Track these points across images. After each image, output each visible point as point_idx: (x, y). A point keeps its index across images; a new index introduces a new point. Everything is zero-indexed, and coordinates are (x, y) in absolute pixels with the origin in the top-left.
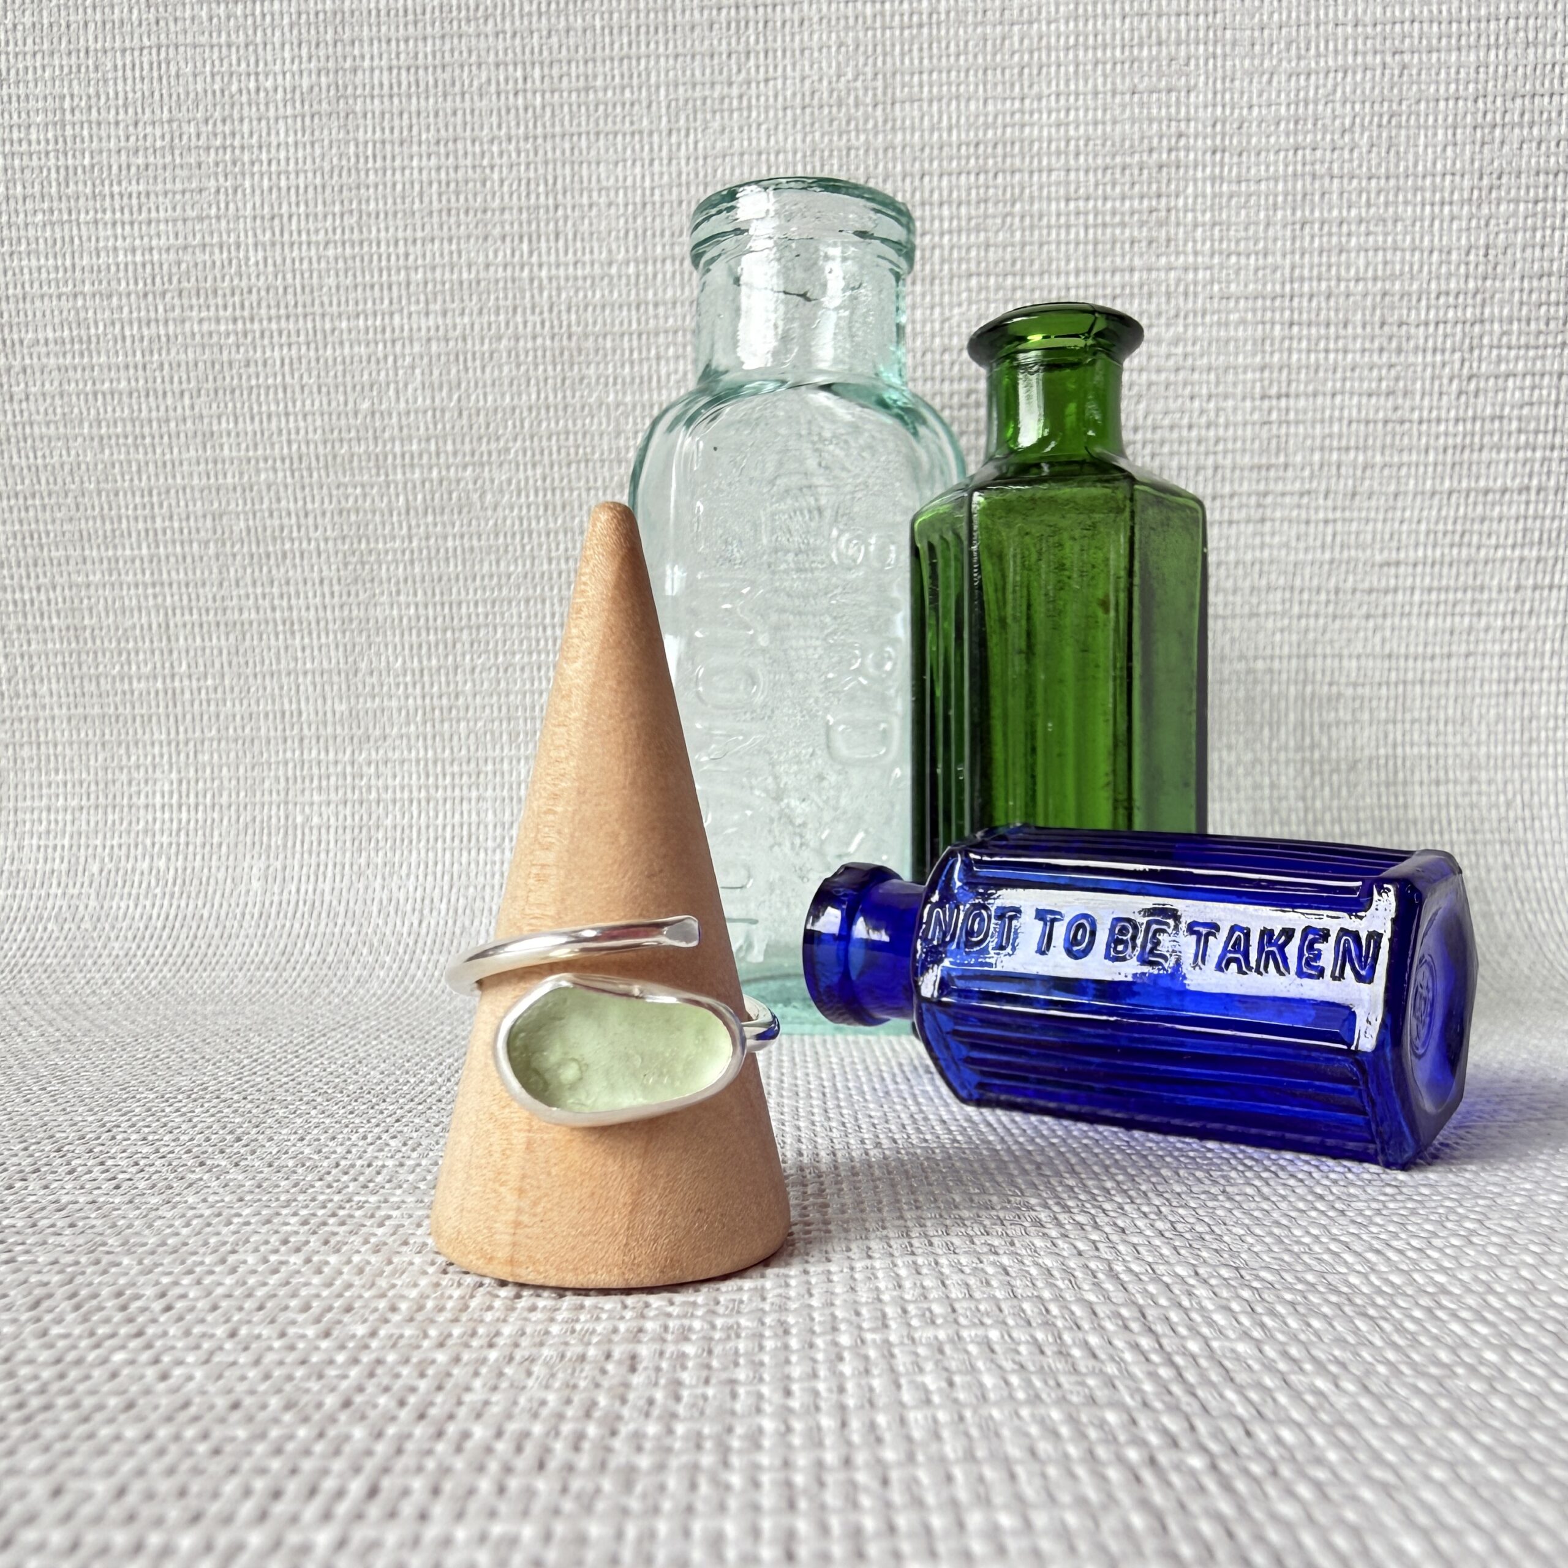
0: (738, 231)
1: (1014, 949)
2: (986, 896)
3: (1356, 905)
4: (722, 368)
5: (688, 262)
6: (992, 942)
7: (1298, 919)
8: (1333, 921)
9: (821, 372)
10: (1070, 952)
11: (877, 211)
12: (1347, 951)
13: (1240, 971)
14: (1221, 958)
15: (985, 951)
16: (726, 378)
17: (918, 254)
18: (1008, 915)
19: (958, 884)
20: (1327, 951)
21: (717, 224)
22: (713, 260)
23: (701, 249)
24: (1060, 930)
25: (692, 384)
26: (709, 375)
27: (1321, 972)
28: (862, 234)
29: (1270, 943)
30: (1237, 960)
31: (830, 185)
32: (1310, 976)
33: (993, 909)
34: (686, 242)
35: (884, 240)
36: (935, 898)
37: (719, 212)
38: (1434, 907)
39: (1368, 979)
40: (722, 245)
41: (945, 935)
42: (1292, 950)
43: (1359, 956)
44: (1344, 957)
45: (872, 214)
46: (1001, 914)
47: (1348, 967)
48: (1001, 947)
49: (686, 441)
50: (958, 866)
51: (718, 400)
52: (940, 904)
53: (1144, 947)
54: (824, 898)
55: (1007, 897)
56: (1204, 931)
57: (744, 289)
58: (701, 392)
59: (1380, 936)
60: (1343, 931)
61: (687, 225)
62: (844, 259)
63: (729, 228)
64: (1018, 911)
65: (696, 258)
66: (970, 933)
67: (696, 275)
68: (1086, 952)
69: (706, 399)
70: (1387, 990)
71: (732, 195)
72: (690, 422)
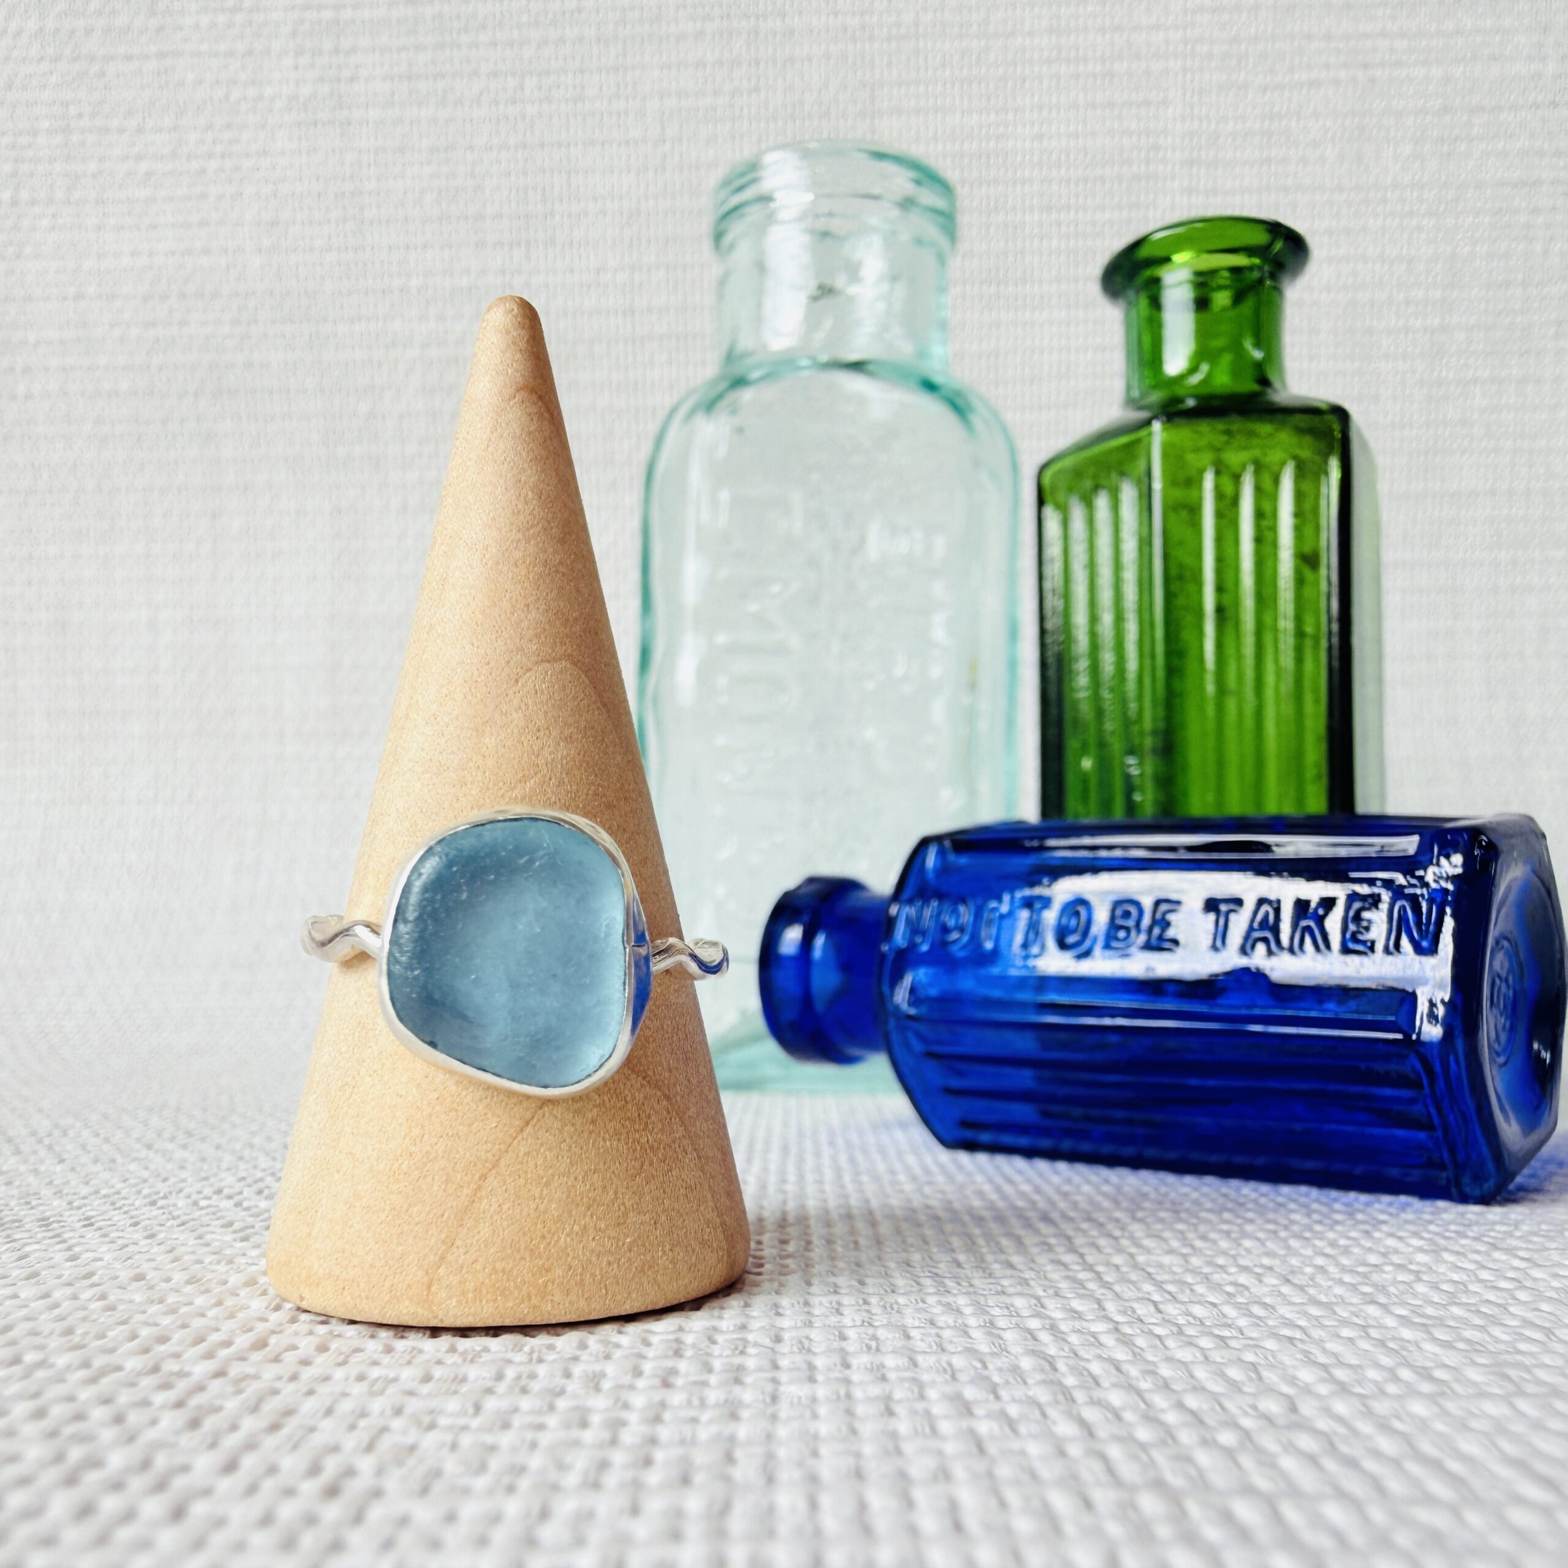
10: (1062, 945)
12: (1402, 920)
13: (1270, 953)
14: (1247, 937)
20: (1378, 923)
27: (1372, 949)
29: (1305, 916)
30: (1265, 940)
32: (1359, 953)
39: (1433, 950)
42: (1333, 923)
43: (1419, 923)
44: (1399, 926)
47: (1405, 941)
53: (1150, 931)
54: (782, 914)
56: (1223, 907)
66: (946, 930)
70: (1457, 963)
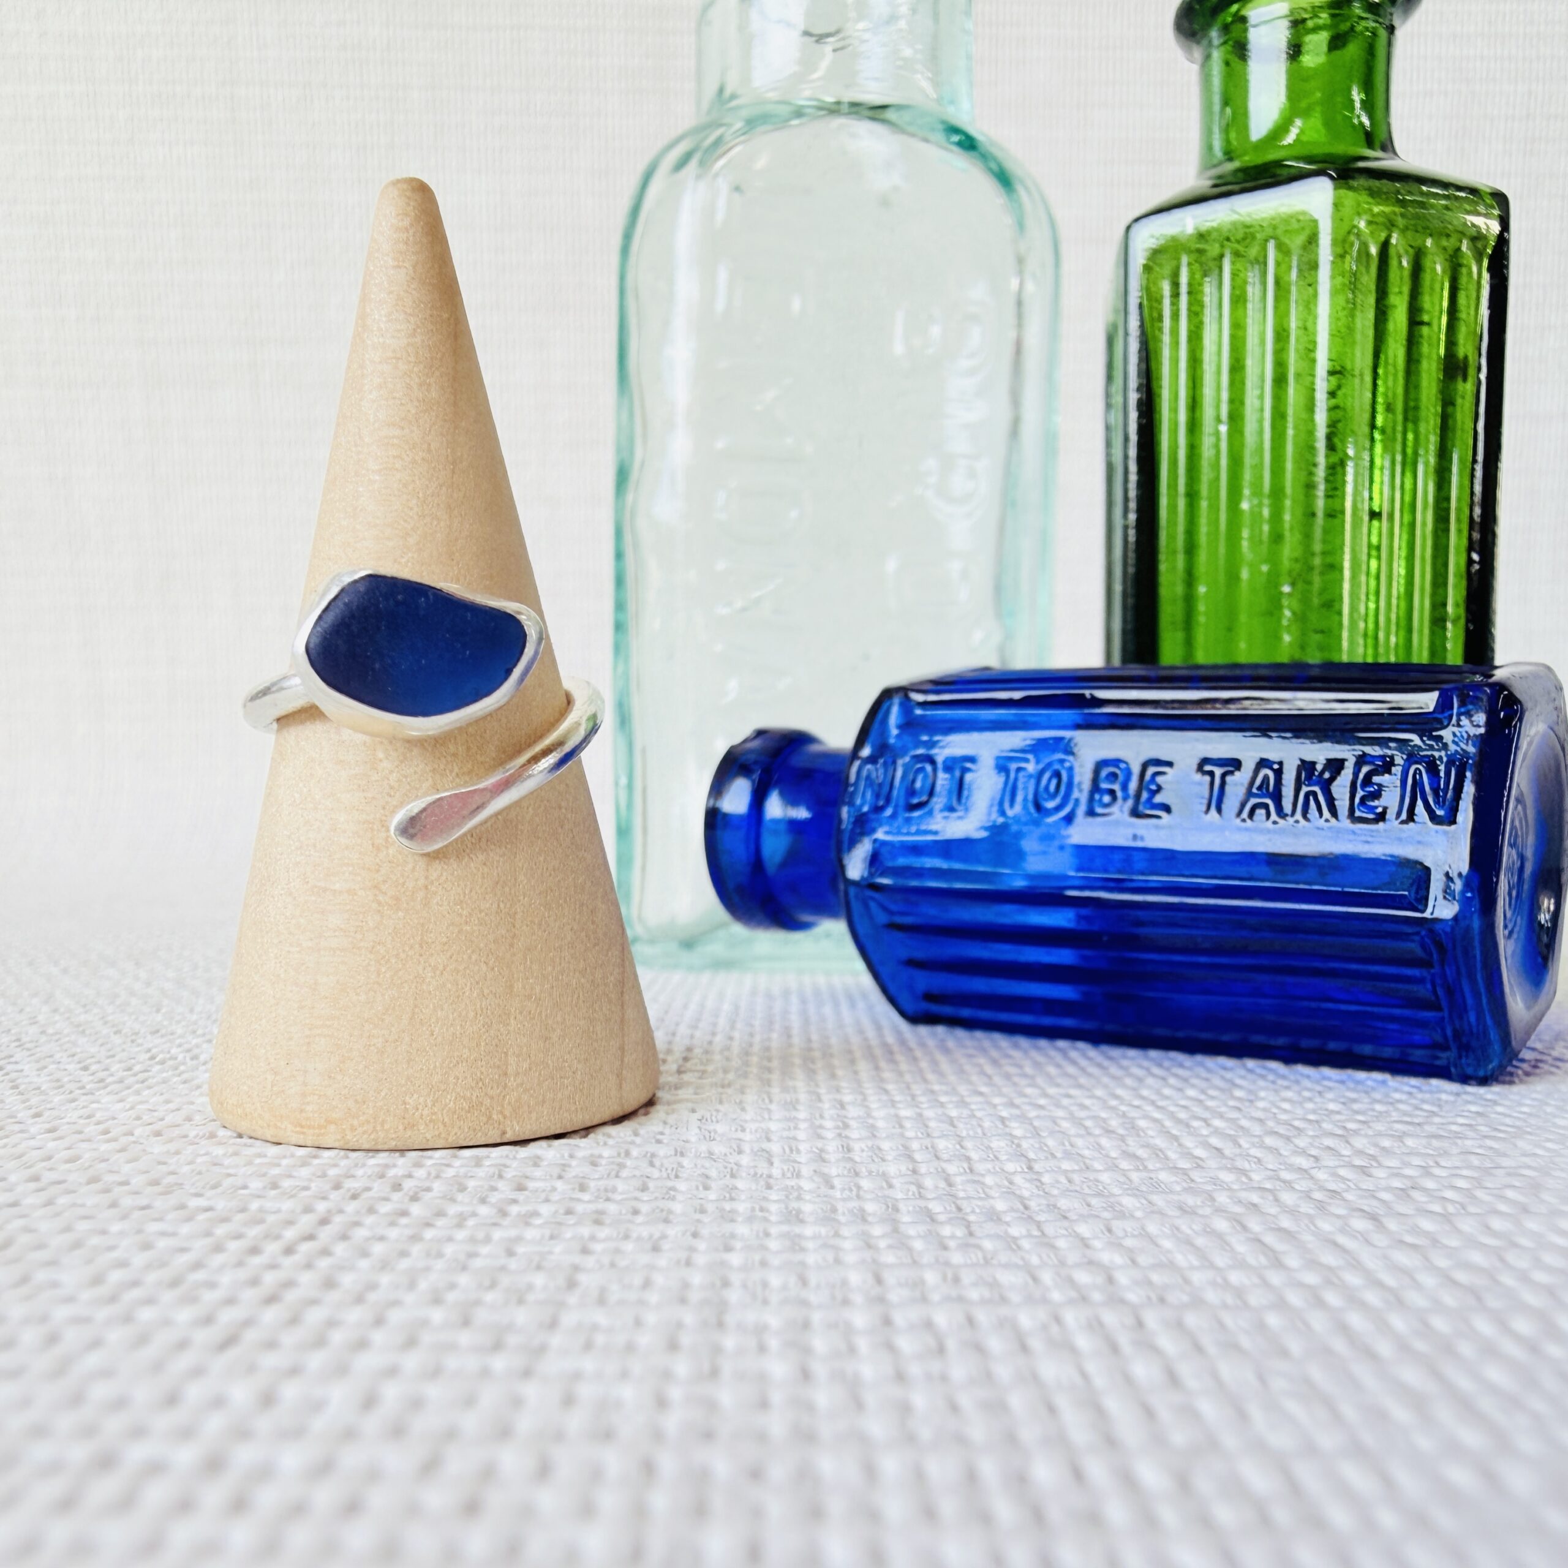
1: (967, 810)
2: (932, 744)
6: (938, 802)
15: (930, 813)
18: (960, 766)
19: (894, 732)
33: (940, 760)
36: (866, 752)
48: (951, 809)
64: (972, 759)
66: (911, 792)
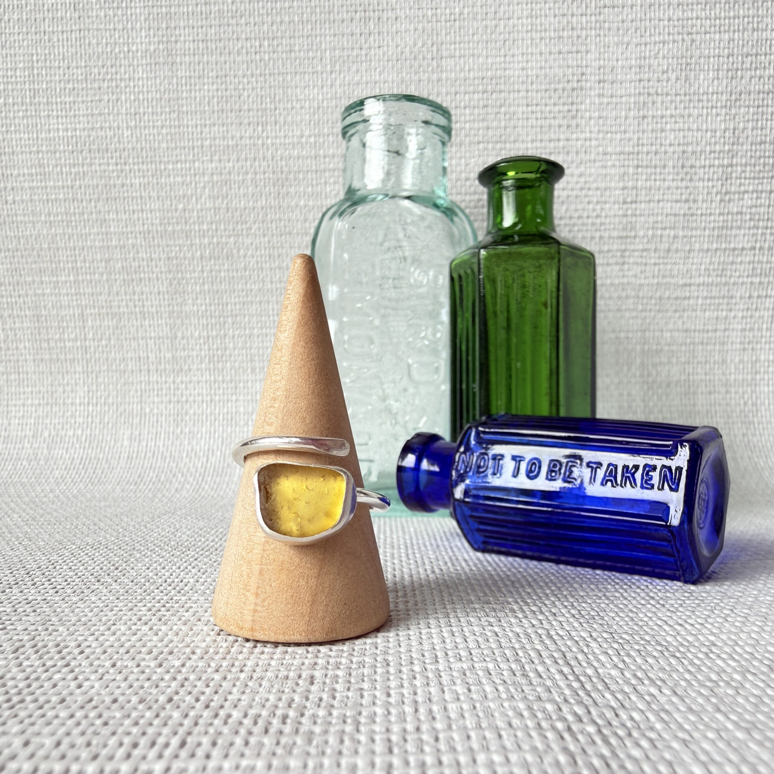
0: (365, 121)
1: (501, 475)
2: (487, 449)
3: (670, 453)
4: (357, 188)
5: (340, 136)
6: (490, 471)
7: (641, 460)
8: (659, 461)
9: (405, 190)
10: (529, 477)
11: (433, 111)
12: (665, 476)
13: (613, 486)
14: (603, 479)
15: (486, 476)
16: (359, 193)
17: (453, 132)
18: (498, 458)
19: (473, 443)
20: (656, 476)
21: (354, 117)
22: (352, 135)
23: (346, 130)
24: (523, 466)
25: (342, 196)
26: (350, 191)
27: (652, 487)
28: (426, 122)
29: (627, 472)
30: (611, 481)
31: (410, 98)
32: (647, 488)
33: (490, 455)
34: (339, 126)
35: (437, 126)
36: (462, 449)
37: (356, 112)
38: (708, 455)
39: (676, 490)
40: (357, 128)
41: (466, 467)
42: (638, 476)
43: (671, 478)
44: (664, 479)
45: (432, 113)
46: (495, 457)
47: (666, 484)
48: (494, 474)
49: (339, 224)
50: (473, 434)
51: (355, 203)
52: (464, 453)
53: (565, 473)
54: (407, 449)
55: (497, 449)
56: (594, 466)
57: (368, 150)
58: (346, 200)
59: (682, 468)
60: (664, 466)
61: (340, 117)
62: (417, 135)
63: (360, 119)
64: (502, 456)
65: (344, 134)
66: (479, 467)
67: (344, 142)
68: (536, 477)
69: (348, 204)
70: (685, 495)
71: (361, 103)
72: (341, 215)
